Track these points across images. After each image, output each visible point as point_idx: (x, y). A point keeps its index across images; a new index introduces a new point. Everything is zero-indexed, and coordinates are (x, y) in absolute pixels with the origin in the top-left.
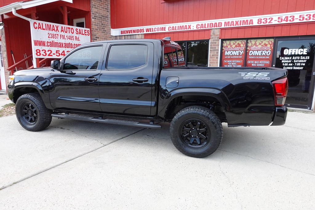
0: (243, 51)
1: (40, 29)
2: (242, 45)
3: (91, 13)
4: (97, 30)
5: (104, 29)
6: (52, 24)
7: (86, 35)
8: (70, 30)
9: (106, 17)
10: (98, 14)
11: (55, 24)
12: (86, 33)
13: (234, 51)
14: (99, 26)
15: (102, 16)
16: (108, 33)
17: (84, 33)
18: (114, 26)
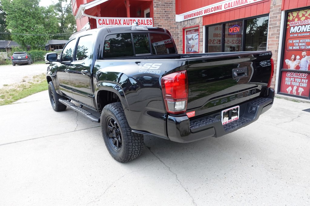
1: (104, 24)
3: (154, 2)
4: (160, 18)
5: (168, 16)
6: (115, 18)
7: (149, 24)
8: (132, 21)
9: (170, 4)
10: (160, 2)
11: (117, 18)
12: (148, 22)
14: (162, 14)
15: (165, 3)
16: (172, 20)
17: (146, 23)
18: (178, 12)
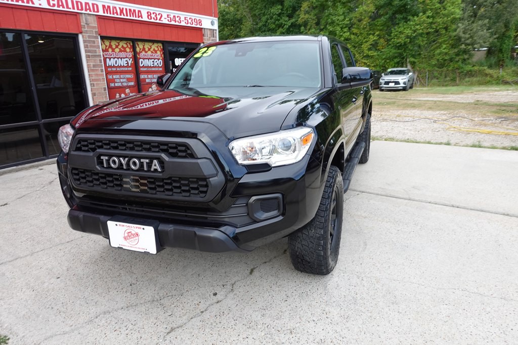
0: (131, 59)
2: (128, 50)
13: (120, 59)
